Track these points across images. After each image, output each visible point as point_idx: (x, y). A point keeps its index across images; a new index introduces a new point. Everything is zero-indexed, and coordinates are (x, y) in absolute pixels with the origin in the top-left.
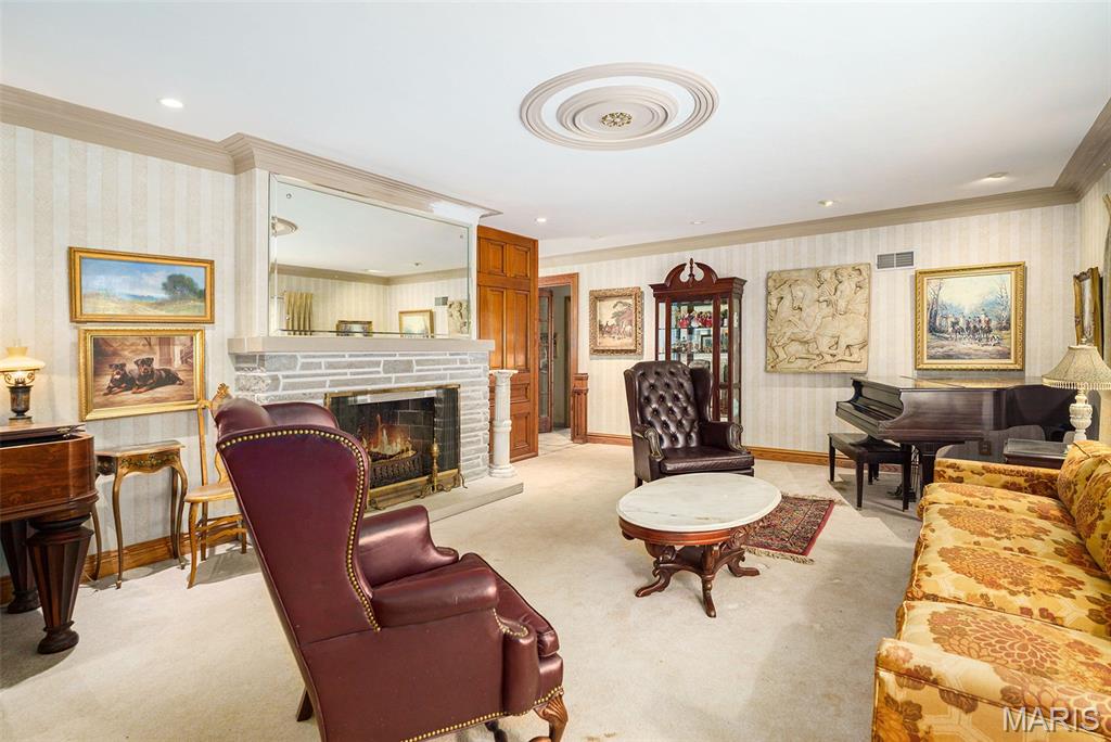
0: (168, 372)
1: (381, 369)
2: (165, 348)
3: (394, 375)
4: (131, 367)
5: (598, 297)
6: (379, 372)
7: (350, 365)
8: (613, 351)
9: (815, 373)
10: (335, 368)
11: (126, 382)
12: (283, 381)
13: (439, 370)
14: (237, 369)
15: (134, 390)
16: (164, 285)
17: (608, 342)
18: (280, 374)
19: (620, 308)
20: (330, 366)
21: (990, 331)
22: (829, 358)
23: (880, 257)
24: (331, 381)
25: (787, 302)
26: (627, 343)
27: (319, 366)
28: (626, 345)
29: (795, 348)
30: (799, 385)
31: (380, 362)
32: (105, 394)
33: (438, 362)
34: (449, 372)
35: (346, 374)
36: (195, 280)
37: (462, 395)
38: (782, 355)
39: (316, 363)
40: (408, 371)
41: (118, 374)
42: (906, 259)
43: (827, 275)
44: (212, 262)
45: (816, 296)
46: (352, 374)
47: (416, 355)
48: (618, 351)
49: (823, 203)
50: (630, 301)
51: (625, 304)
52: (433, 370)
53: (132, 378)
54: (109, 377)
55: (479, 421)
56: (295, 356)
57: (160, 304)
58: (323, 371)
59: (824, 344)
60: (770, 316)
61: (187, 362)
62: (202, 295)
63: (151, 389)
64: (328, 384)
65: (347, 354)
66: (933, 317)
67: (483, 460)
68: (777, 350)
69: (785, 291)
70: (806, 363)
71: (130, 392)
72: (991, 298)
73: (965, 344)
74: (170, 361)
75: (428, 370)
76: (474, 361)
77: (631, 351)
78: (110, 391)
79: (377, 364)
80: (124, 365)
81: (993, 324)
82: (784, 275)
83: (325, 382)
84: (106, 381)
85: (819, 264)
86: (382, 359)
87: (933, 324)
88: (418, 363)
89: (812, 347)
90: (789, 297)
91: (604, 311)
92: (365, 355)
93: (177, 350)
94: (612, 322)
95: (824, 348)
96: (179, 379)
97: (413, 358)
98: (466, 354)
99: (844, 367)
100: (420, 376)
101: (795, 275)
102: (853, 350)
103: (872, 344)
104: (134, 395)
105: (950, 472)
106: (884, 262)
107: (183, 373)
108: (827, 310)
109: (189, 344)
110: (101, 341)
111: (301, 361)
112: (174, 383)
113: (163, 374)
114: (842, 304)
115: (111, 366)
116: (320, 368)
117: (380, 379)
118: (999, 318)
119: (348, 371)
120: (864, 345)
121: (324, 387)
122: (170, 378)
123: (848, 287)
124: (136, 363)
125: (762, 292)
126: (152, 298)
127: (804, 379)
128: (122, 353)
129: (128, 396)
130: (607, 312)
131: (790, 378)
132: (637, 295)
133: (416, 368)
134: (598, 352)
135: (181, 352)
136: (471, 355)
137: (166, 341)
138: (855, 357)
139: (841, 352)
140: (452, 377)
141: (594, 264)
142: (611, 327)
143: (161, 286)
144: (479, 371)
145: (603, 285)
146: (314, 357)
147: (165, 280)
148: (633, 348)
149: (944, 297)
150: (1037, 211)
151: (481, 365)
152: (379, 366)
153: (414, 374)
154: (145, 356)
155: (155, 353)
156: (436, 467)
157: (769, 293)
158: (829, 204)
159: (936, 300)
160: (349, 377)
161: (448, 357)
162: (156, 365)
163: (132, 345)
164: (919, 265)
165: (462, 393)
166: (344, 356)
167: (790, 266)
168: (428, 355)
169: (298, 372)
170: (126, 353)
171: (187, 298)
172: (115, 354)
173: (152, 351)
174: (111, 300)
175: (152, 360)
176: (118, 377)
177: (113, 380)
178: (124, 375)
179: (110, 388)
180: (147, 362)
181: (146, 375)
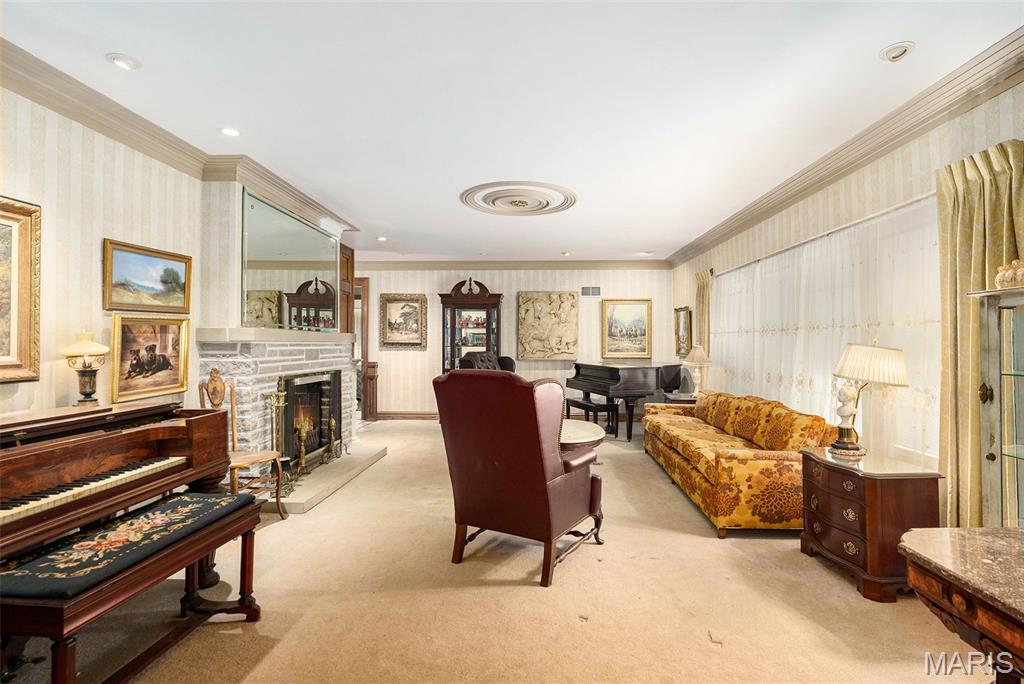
0: (164, 357)
1: (304, 357)
2: (164, 335)
3: (310, 362)
5: (387, 300)
6: (303, 360)
7: (291, 353)
8: (401, 344)
9: (547, 361)
10: (283, 356)
11: (139, 367)
12: (260, 367)
13: (330, 358)
14: (202, 356)
15: (144, 374)
16: (161, 277)
17: (397, 337)
18: (258, 360)
19: (406, 310)
20: (281, 353)
21: (636, 336)
22: (556, 351)
23: (583, 288)
24: (282, 366)
25: (531, 313)
26: (413, 337)
27: (276, 353)
28: (413, 339)
29: (536, 344)
30: (537, 369)
32: (127, 378)
33: (330, 351)
34: (338, 359)
36: (180, 275)
37: (343, 378)
38: (528, 348)
39: (274, 351)
41: (135, 359)
42: (596, 291)
43: (555, 297)
44: (190, 259)
45: (548, 309)
46: (292, 361)
47: (320, 345)
48: (405, 344)
49: (564, 253)
50: (416, 305)
51: (411, 307)
52: (328, 358)
53: (143, 363)
54: (129, 362)
56: (265, 346)
57: (159, 295)
58: (278, 358)
59: (553, 342)
60: (519, 322)
61: (175, 349)
62: (183, 288)
63: (154, 373)
65: (288, 344)
66: (610, 327)
68: (526, 345)
69: (530, 307)
70: (542, 354)
72: (637, 318)
73: (626, 343)
74: (165, 348)
75: (326, 358)
76: (345, 351)
77: (417, 344)
79: (303, 352)
80: (138, 351)
81: (638, 333)
82: (529, 295)
83: (279, 367)
84: (127, 366)
85: (549, 290)
86: (305, 348)
87: (609, 330)
88: (321, 351)
89: (546, 343)
90: (532, 309)
91: (392, 311)
93: (170, 337)
94: (400, 320)
95: (553, 344)
96: (170, 364)
97: (319, 348)
98: (342, 345)
99: (565, 357)
100: (323, 363)
101: (535, 295)
102: (570, 346)
103: (579, 342)
105: (652, 410)
106: (585, 291)
108: (555, 320)
109: (178, 332)
110: (127, 329)
111: (269, 349)
112: (167, 368)
113: (161, 359)
114: (563, 316)
115: (131, 352)
116: (277, 355)
117: (304, 365)
118: (641, 329)
119: (290, 358)
120: (575, 343)
121: (279, 371)
122: (165, 364)
123: (567, 305)
124: (146, 349)
125: (515, 305)
126: (153, 289)
127: (541, 365)
128: (138, 339)
129: (140, 380)
130: (395, 313)
131: (532, 364)
132: (422, 300)
133: (320, 356)
134: (386, 344)
135: (173, 339)
136: (344, 346)
137: (164, 329)
138: (571, 351)
139: (563, 348)
140: (337, 364)
141: (384, 272)
142: (399, 324)
143: (160, 279)
144: (347, 359)
145: (392, 290)
146: (274, 346)
147: (161, 273)
148: (418, 341)
149: (616, 316)
150: (656, 271)
151: (349, 355)
153: (319, 361)
154: (151, 343)
155: (157, 341)
156: (333, 438)
157: (519, 306)
158: (567, 255)
159: (612, 317)
161: (334, 347)
162: (158, 352)
163: (145, 332)
164: (604, 295)
165: (344, 376)
167: (532, 289)
168: (325, 345)
169: (266, 358)
170: (140, 340)
171: (174, 290)
172: (134, 340)
173: (156, 339)
174: (129, 290)
175: (155, 346)
176: (135, 362)
177: (132, 365)
178: (139, 360)
179: (130, 372)
180: (152, 348)
181: (152, 361)
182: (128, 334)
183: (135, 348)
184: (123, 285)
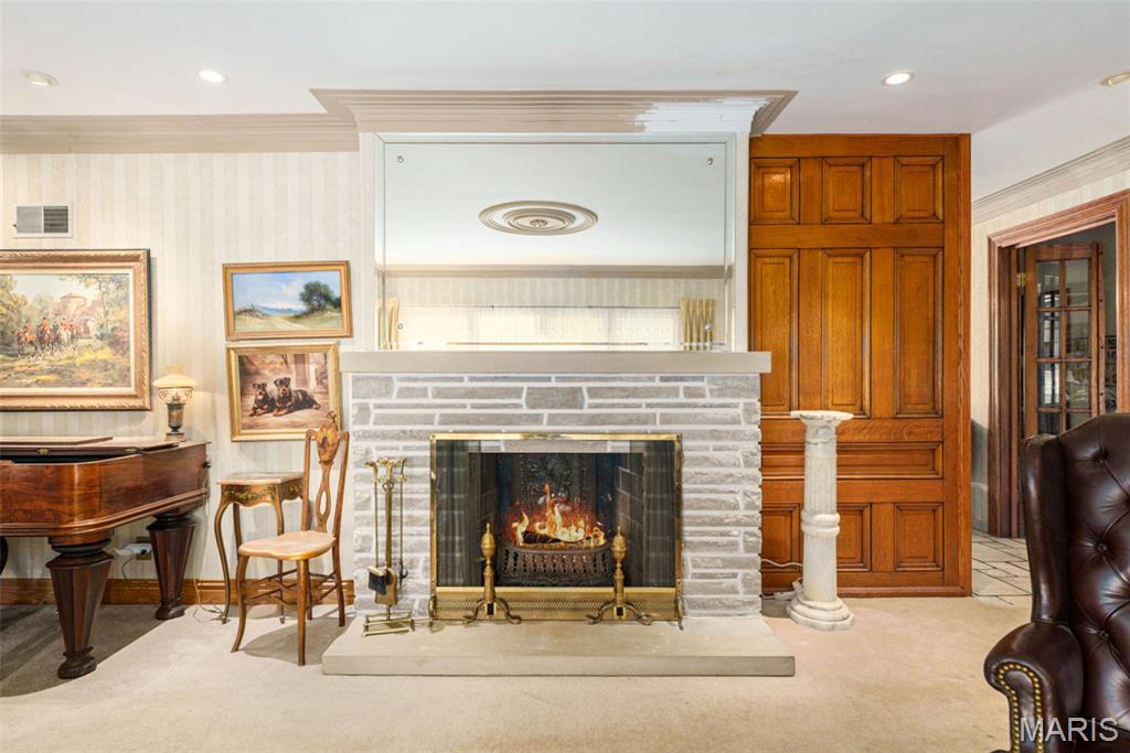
0: (304, 394)
1: (522, 401)
2: (301, 366)
3: (546, 412)
4: (273, 389)
6: (518, 406)
7: (471, 393)
10: (446, 397)
11: (267, 404)
12: (374, 412)
13: (639, 406)
15: (275, 412)
16: (302, 295)
18: (371, 402)
20: (439, 393)
24: (441, 415)
27: (423, 393)
31: (521, 389)
32: (252, 415)
33: (634, 393)
34: (658, 411)
35: (464, 406)
36: (331, 288)
37: (686, 454)
39: (420, 389)
40: (575, 407)
41: (261, 394)
44: (347, 264)
46: (473, 406)
47: (587, 379)
52: (626, 406)
53: (273, 399)
54: (253, 397)
55: (735, 507)
56: (390, 379)
57: (298, 317)
58: (430, 400)
61: (322, 383)
62: (337, 304)
63: (290, 412)
64: (437, 419)
65: (466, 376)
67: (744, 582)
71: (271, 414)
74: (305, 382)
75: (613, 406)
76: (721, 393)
78: (255, 413)
79: (517, 393)
80: (264, 385)
83: (433, 416)
84: (251, 401)
86: (525, 385)
88: (593, 392)
92: (496, 379)
93: (312, 369)
96: (315, 402)
97: (584, 385)
98: (702, 379)
104: (276, 418)
107: (320, 395)
109: (323, 362)
110: (245, 360)
111: (397, 385)
112: (310, 407)
113: (300, 396)
115: (254, 385)
116: (426, 396)
117: (520, 416)
119: (468, 402)
121: (432, 423)
122: (306, 402)
124: (275, 382)
126: (290, 310)
128: (262, 371)
129: (269, 418)
133: (588, 401)
135: (316, 371)
136: (712, 380)
137: (300, 358)
140: (666, 420)
143: (299, 297)
144: (731, 412)
146: (416, 380)
147: (302, 290)
151: (741, 401)
152: (519, 397)
153: (586, 411)
155: (291, 373)
156: (618, 575)
160: (468, 411)
161: (657, 383)
162: (293, 386)
163: (271, 363)
165: (690, 449)
166: (461, 380)
168: (614, 379)
169: (394, 400)
170: (266, 372)
171: (321, 309)
172: (257, 373)
173: (288, 370)
174: (257, 316)
175: (289, 380)
176: (260, 397)
177: (256, 401)
178: (266, 396)
179: (255, 409)
180: (285, 382)
181: (285, 397)
182: (249, 367)
183: (259, 381)
184: (250, 312)
